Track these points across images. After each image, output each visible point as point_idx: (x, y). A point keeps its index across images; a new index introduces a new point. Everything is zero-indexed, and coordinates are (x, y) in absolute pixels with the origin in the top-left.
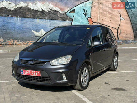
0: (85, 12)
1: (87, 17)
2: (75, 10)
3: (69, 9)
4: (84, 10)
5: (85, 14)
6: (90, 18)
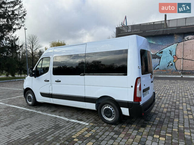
0: (170, 52)
1: (172, 55)
2: (162, 51)
3: (158, 51)
4: (170, 51)
5: (171, 54)
6: (175, 55)
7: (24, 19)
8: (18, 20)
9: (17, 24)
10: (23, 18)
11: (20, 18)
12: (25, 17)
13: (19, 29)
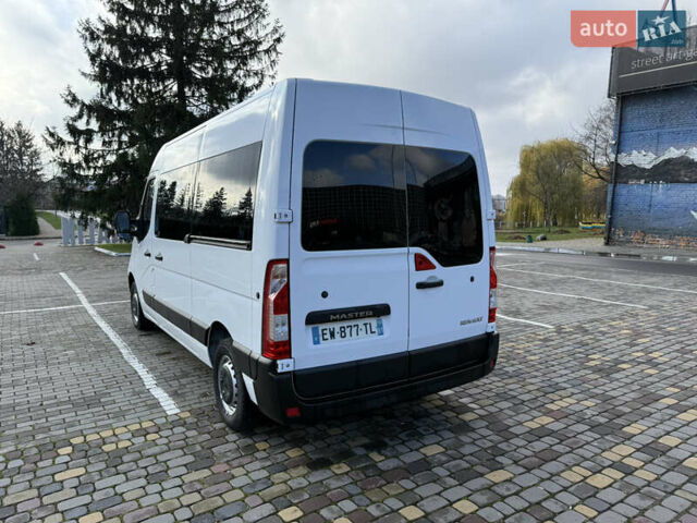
7: (278, 53)
8: (260, 59)
9: (256, 74)
10: (275, 50)
11: (267, 51)
12: (279, 47)
13: (257, 88)
